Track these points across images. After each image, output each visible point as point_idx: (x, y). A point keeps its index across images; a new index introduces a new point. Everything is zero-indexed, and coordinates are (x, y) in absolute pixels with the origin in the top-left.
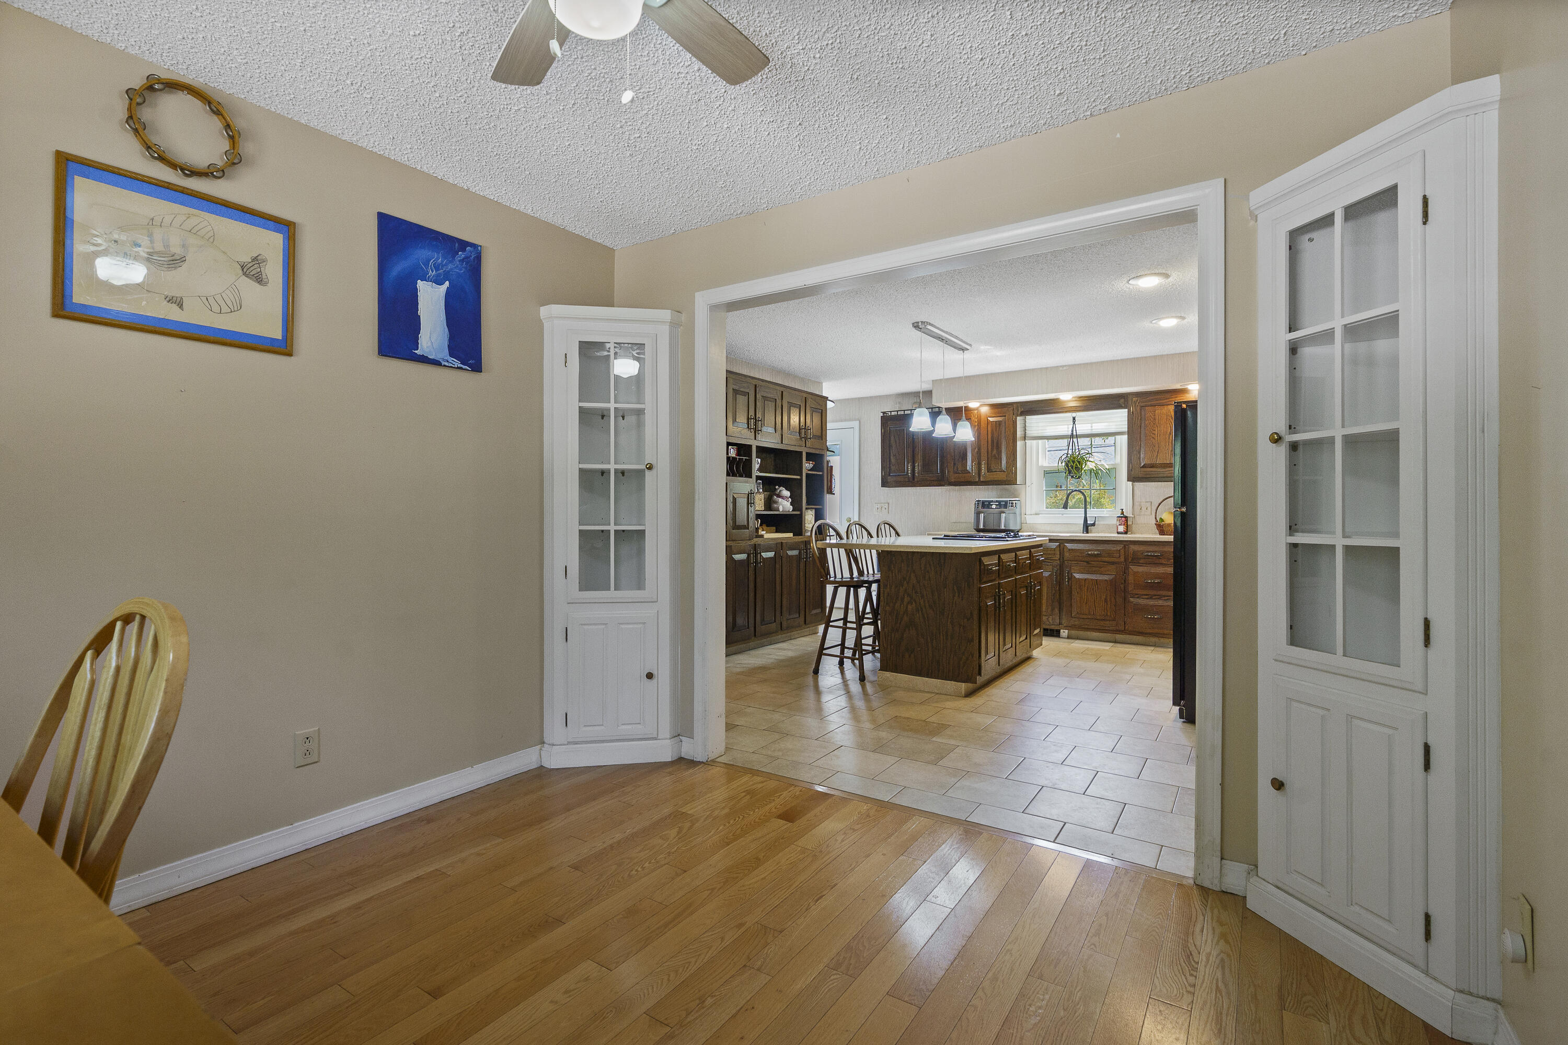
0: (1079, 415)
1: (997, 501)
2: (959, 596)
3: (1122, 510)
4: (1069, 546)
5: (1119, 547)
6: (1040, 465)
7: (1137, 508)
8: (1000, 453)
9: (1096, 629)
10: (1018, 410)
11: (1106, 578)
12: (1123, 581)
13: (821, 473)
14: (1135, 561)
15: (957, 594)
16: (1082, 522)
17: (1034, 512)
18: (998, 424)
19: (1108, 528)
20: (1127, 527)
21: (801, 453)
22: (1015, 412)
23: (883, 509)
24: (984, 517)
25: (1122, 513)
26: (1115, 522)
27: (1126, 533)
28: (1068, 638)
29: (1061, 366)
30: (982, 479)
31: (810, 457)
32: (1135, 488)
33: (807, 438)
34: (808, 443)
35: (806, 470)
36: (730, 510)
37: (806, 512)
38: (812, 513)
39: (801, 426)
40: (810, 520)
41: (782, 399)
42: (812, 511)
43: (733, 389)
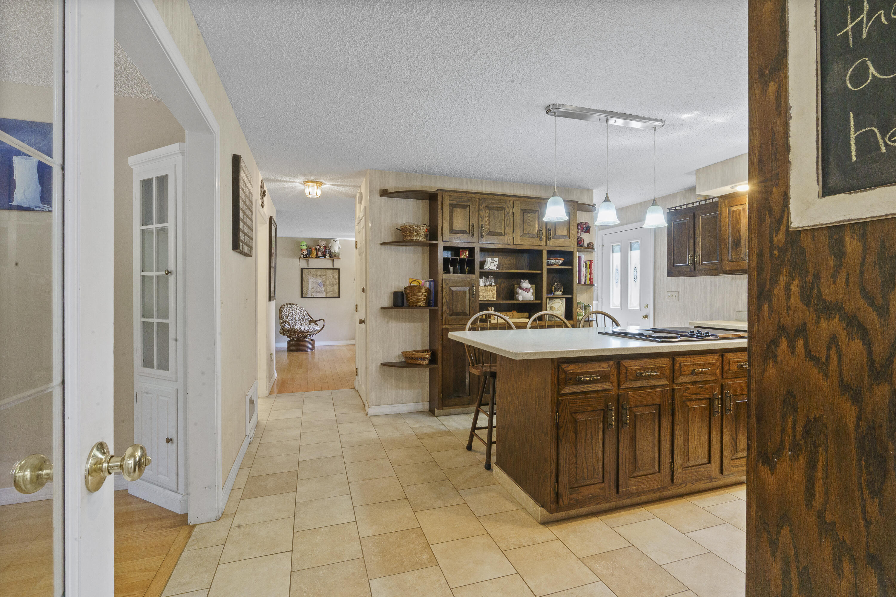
13: (570, 267)
21: (541, 252)
23: (674, 297)
31: (551, 253)
33: (548, 238)
34: (550, 243)
35: (547, 265)
36: (446, 300)
37: (550, 301)
38: (561, 302)
39: (539, 229)
40: (556, 308)
41: (514, 207)
42: (561, 300)
43: (450, 204)
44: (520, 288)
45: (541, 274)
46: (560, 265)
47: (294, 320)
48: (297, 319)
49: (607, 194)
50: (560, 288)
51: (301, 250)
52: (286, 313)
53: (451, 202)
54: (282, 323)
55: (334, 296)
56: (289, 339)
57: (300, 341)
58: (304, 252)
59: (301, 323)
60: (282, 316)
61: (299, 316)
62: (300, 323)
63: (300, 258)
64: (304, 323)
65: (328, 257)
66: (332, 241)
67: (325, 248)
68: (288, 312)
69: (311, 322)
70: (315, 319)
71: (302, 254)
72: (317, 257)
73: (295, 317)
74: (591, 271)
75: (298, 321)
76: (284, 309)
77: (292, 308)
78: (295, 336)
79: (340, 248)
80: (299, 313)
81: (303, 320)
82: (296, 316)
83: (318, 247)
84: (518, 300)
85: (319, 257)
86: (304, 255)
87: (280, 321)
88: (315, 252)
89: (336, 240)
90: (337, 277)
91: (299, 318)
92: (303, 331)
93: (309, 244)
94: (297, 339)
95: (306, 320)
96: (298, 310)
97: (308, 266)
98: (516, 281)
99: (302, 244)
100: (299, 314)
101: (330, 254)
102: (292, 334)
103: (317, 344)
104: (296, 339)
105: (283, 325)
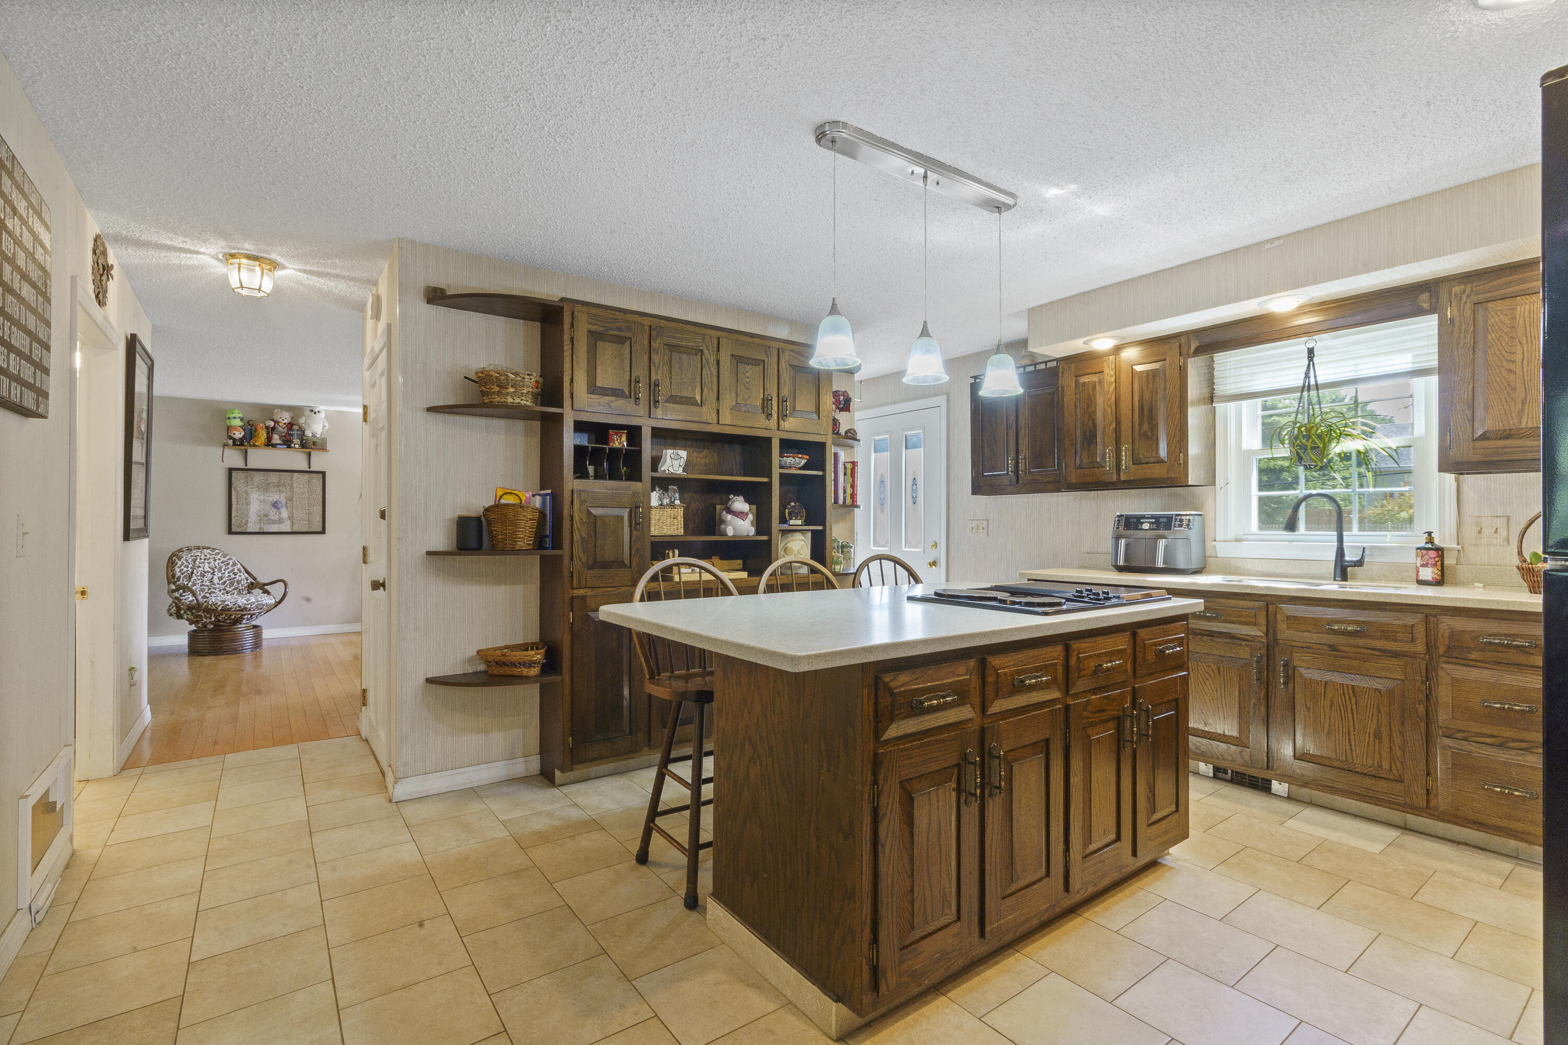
0: (1324, 343)
1: (1152, 517)
2: (829, 770)
3: (1430, 534)
4: (1289, 609)
5: (1411, 619)
6: (1244, 447)
7: (1469, 531)
8: (1154, 428)
9: (1359, 794)
10: (1189, 347)
11: (1375, 684)
12: (1422, 696)
13: (819, 473)
14: (1454, 654)
15: (825, 766)
16: (1332, 555)
17: (1231, 535)
18: (1153, 374)
19: (1396, 573)
20: (1442, 571)
21: (768, 440)
22: (1184, 350)
23: (981, 529)
24: (1127, 545)
25: (1430, 540)
26: (1412, 558)
27: (1440, 582)
28: (1290, 798)
29: (1267, 241)
30: (1123, 477)
31: (789, 446)
32: (1465, 488)
33: (782, 416)
34: (786, 424)
35: (781, 467)
36: (581, 536)
37: (784, 537)
38: (803, 538)
39: (766, 396)
40: (796, 550)
41: (718, 350)
42: (803, 534)
43: (589, 331)
44: (729, 511)
45: (769, 484)
46: (800, 469)
47: (208, 583)
48: (216, 580)
49: (925, 322)
50: (800, 513)
51: (229, 428)
52: (185, 569)
53: (593, 328)
54: (173, 591)
55: (312, 530)
56: (193, 627)
57: (223, 631)
58: (235, 432)
59: (227, 589)
60: (173, 576)
61: (220, 575)
62: (224, 589)
63: (225, 445)
64: (234, 589)
65: (297, 446)
66: (307, 412)
67: (290, 426)
68: (191, 566)
69: (251, 587)
70: (262, 579)
71: (230, 438)
72: (269, 444)
73: (210, 576)
74: (853, 481)
75: (217, 586)
76: (180, 559)
77: (203, 557)
78: (208, 620)
79: (327, 428)
80: (220, 568)
81: (232, 584)
82: (213, 574)
83: (272, 424)
84: (726, 535)
85: (274, 446)
86: (234, 440)
87: (169, 587)
88: (265, 435)
89: (316, 410)
90: (319, 489)
91: (220, 579)
92: (231, 608)
93: (249, 417)
94: (215, 626)
95: (238, 582)
96: (217, 561)
97: (246, 465)
98: (718, 498)
99: (232, 416)
100: (220, 570)
101: (301, 442)
102: (201, 616)
103: (266, 634)
104: (212, 626)
105: (176, 595)
